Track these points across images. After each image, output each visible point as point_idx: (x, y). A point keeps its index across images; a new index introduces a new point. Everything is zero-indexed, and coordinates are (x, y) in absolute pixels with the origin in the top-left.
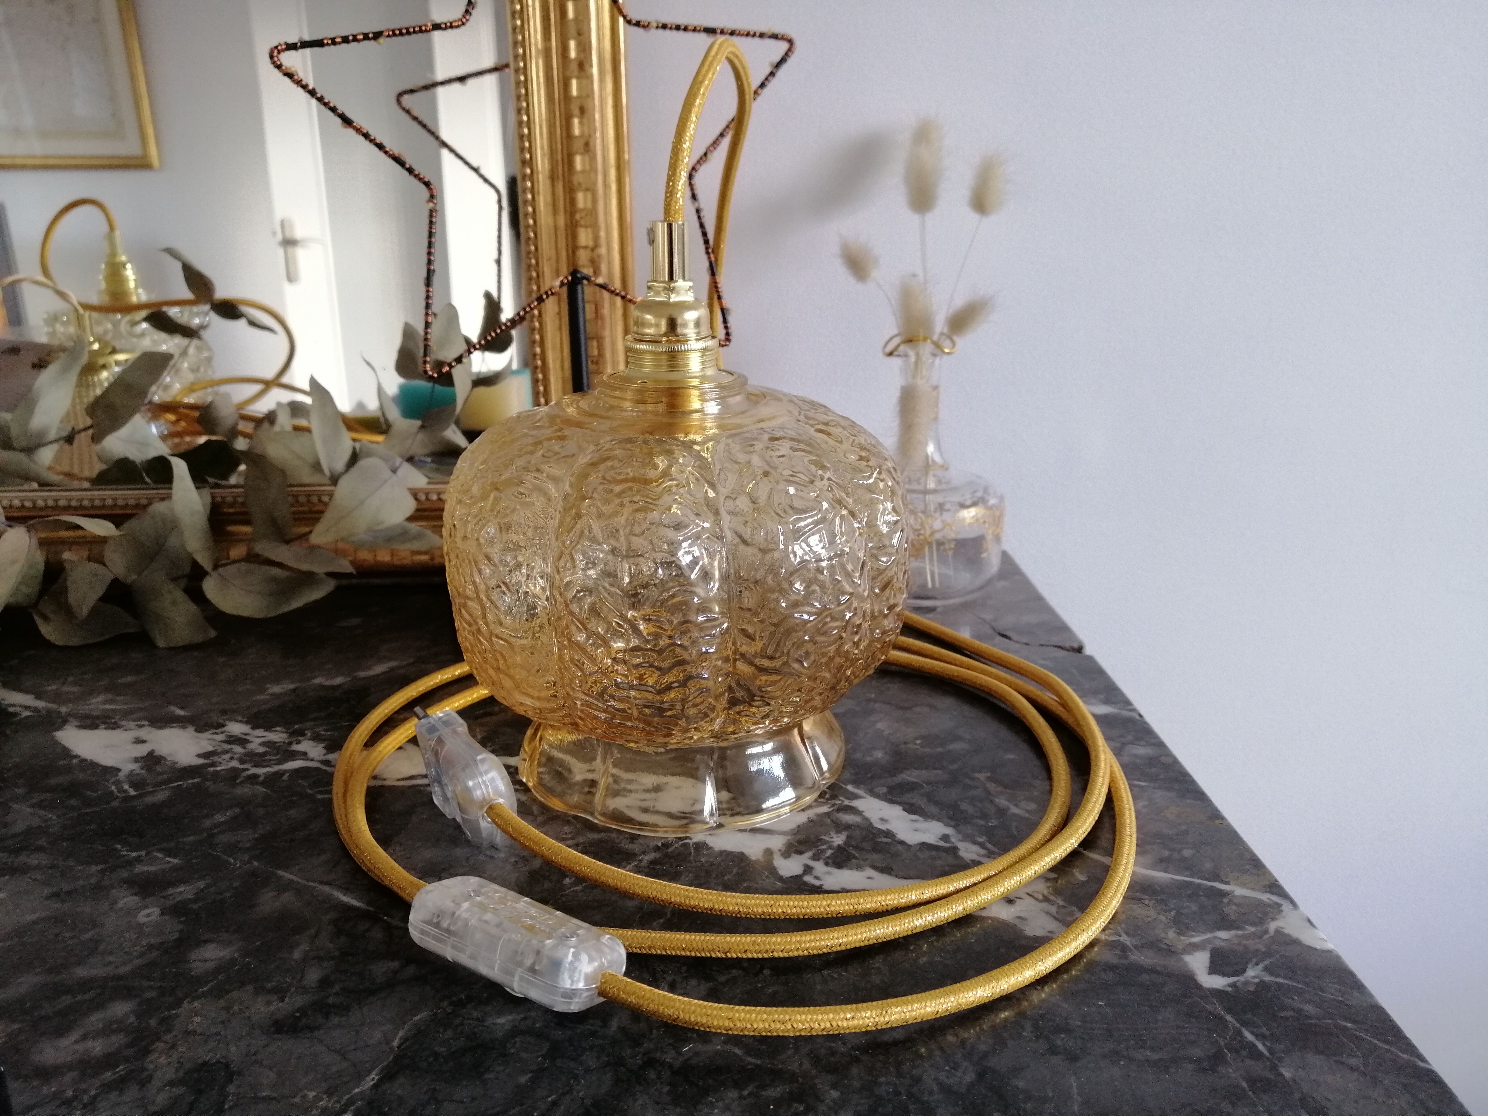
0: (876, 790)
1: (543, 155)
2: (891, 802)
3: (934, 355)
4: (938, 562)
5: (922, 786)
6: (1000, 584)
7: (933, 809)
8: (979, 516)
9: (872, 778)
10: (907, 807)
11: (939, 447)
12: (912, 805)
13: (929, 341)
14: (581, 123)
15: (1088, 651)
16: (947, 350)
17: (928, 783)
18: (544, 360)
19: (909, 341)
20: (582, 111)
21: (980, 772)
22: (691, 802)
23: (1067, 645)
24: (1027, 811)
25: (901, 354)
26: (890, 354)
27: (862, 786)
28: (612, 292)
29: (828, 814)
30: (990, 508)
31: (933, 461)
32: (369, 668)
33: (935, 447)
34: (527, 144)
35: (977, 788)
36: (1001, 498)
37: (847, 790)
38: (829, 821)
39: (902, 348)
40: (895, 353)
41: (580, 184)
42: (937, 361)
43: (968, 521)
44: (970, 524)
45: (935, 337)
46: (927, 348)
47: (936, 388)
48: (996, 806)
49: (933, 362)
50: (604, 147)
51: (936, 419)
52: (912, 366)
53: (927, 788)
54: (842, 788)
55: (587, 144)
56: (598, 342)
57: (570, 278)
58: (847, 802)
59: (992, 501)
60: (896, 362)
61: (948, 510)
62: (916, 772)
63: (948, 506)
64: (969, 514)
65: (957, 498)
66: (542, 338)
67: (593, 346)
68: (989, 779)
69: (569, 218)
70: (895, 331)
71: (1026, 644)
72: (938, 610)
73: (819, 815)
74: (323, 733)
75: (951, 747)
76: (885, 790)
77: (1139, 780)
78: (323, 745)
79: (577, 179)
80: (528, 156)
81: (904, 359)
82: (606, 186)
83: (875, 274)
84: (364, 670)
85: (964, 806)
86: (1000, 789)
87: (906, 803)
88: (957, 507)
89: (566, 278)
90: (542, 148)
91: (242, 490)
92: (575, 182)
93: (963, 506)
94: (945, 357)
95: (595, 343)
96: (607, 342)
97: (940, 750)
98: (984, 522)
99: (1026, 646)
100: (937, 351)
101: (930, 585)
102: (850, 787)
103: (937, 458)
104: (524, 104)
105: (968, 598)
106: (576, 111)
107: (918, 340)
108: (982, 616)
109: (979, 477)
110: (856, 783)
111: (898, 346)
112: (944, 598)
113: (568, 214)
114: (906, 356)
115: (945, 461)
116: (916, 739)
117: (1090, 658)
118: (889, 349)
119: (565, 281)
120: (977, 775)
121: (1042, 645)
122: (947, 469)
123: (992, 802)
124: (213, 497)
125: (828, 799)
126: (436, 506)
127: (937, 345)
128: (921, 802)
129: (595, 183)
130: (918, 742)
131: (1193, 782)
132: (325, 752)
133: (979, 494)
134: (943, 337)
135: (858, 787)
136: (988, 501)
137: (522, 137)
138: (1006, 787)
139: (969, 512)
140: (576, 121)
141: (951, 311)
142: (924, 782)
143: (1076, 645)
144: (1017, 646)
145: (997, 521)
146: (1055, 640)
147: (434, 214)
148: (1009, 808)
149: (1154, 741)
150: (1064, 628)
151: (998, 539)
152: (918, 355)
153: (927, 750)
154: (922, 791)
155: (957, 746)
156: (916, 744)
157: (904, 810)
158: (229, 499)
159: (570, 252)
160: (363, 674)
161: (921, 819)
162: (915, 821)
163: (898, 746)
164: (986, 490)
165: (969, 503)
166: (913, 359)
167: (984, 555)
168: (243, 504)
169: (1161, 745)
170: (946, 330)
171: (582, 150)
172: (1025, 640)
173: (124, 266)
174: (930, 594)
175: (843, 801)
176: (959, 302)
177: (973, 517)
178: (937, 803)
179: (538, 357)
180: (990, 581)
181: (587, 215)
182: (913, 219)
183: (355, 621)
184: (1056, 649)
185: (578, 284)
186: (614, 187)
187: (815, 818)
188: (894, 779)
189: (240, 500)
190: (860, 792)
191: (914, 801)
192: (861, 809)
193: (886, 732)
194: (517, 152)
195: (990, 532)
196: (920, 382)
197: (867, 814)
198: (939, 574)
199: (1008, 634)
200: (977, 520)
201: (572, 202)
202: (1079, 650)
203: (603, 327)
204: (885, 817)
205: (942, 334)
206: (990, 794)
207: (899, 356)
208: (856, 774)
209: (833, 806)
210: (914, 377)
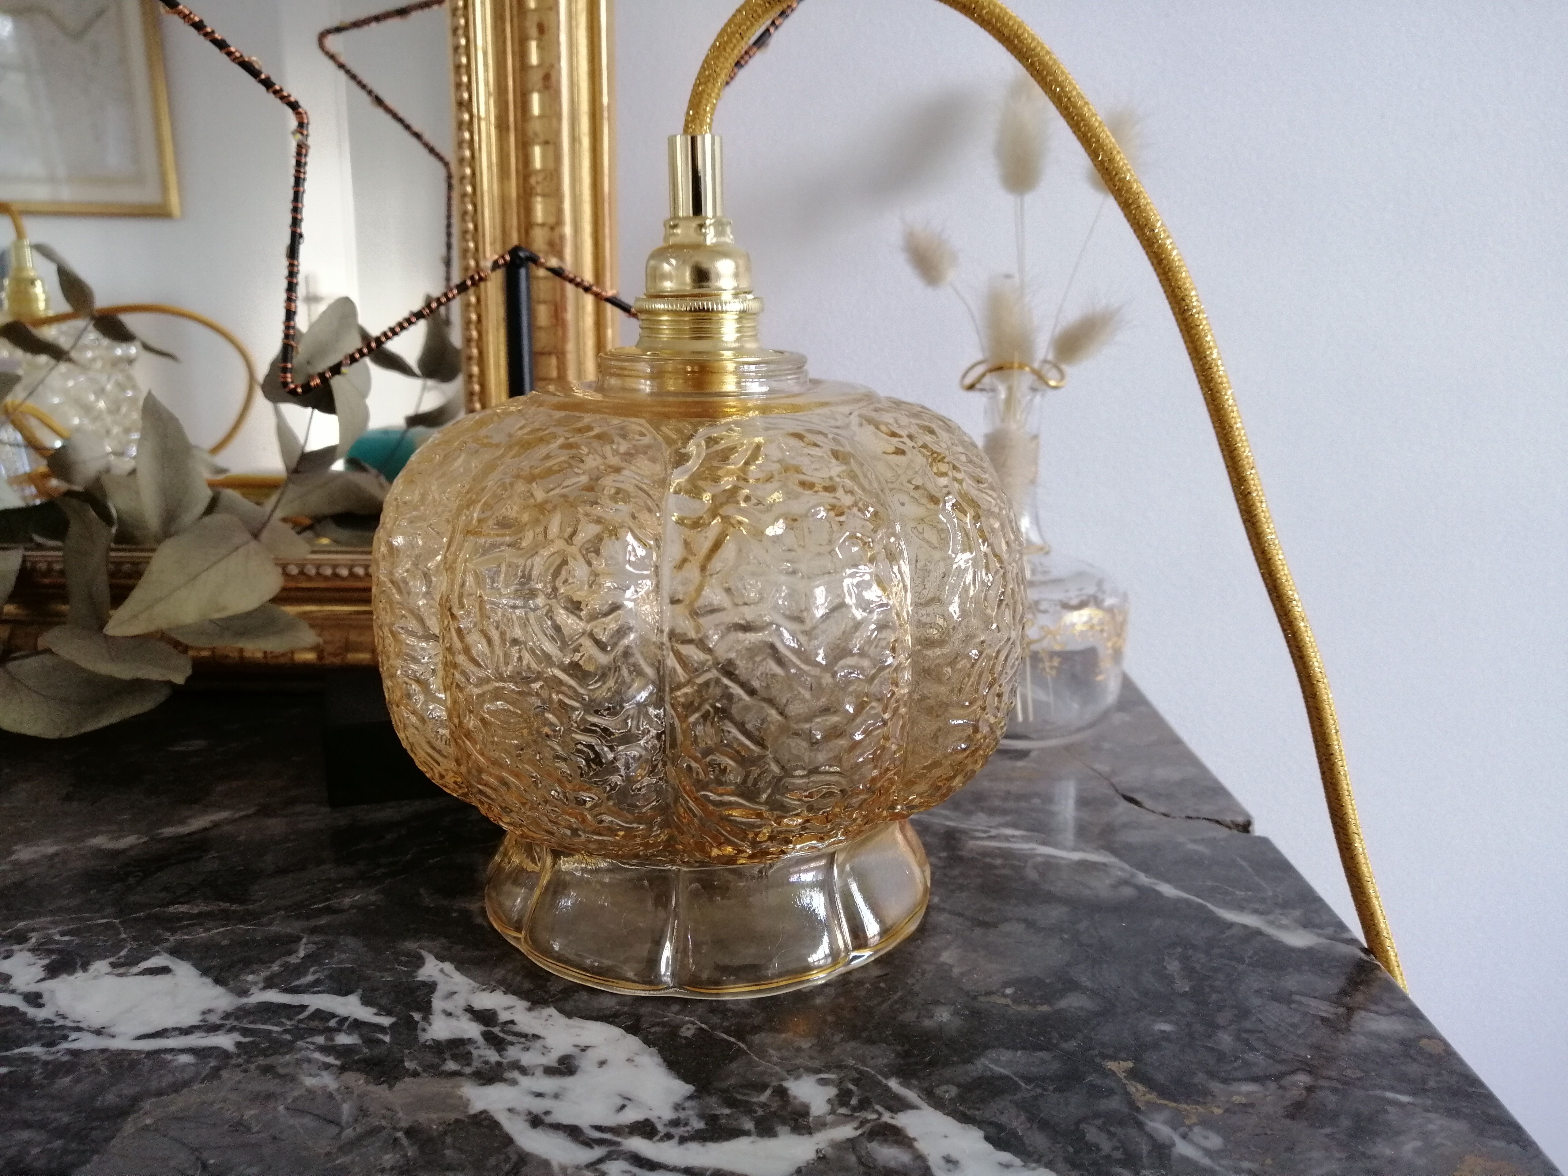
0: (939, 1091)
1: (488, 94)
2: (965, 1119)
3: (1034, 390)
4: (1033, 683)
5: (1017, 1088)
6: (1119, 718)
7: (1039, 1140)
8: (1095, 621)
9: (931, 1064)
10: (992, 1130)
11: (1036, 520)
12: (1000, 1127)
13: (1027, 369)
14: (540, 47)
15: (1259, 829)
16: (1053, 383)
17: (1028, 1080)
18: (483, 386)
19: (998, 369)
20: (541, 29)
21: (1114, 1058)
22: (620, 1102)
23: (1228, 818)
24: (1208, 1152)
25: (987, 387)
26: (971, 387)
27: (914, 1082)
28: (578, 285)
29: (851, 1144)
30: (1110, 610)
31: (1028, 541)
32: (182, 822)
33: (1031, 523)
34: (465, 79)
35: (1111, 1092)
36: (1125, 597)
37: (888, 1089)
38: (853, 1158)
39: (987, 380)
40: (978, 386)
41: (536, 134)
42: (1038, 399)
43: (1079, 628)
44: (1082, 632)
45: (1036, 365)
46: (1024, 380)
47: (1035, 437)
48: (1151, 1137)
49: (1032, 400)
50: (573, 84)
51: (1033, 482)
52: (1002, 406)
53: (1027, 1090)
54: (879, 1083)
55: (547, 77)
56: (558, 358)
57: (508, 258)
58: (887, 1117)
59: (1109, 602)
60: (978, 399)
61: (1045, 612)
62: (1006, 1055)
63: (1044, 606)
64: (1079, 618)
65: (1058, 595)
66: (481, 353)
67: (549, 365)
68: (1133, 1074)
69: (521, 181)
70: (979, 357)
71: (1166, 815)
72: (1033, 754)
73: (837, 1146)
74: (57, 937)
75: (1063, 1004)
76: (953, 1091)
77: (1393, 1089)
78: (46, 962)
79: (535, 126)
80: (466, 96)
81: (991, 394)
82: (575, 139)
83: (951, 275)
84: (170, 823)
85: (1092, 1134)
86: (1152, 1097)
87: (991, 1123)
88: (1058, 608)
89: (503, 257)
90: (487, 84)
91: (60, 553)
92: (530, 133)
93: (1067, 607)
94: (1050, 394)
95: (554, 361)
96: (571, 357)
97: (1045, 1008)
98: (1102, 631)
99: (1164, 818)
100: (1038, 384)
101: (1020, 718)
102: (894, 1084)
103: (1035, 537)
104: (462, 22)
105: (1077, 738)
106: (533, 31)
107: (1011, 368)
108: (1097, 766)
109: (1091, 565)
110: (905, 1074)
111: (983, 375)
112: (1042, 738)
113: (521, 177)
114: (993, 390)
115: (1045, 541)
116: (1006, 985)
117: (1265, 842)
118: (968, 381)
119: (501, 262)
120: (1111, 1065)
121: (1188, 817)
122: (1047, 553)
123: (1140, 1125)
124: (24, 560)
125: (854, 1109)
126: (360, 585)
127: (1039, 376)
128: (1017, 1122)
129: (558, 133)
130: (1009, 991)
131: (1489, 1098)
132: (42, 975)
133: (1091, 590)
134: (1047, 367)
135: (907, 1086)
136: (1103, 601)
137: (458, 67)
138: (1163, 1092)
139: (1081, 615)
140: (533, 45)
141: (1058, 329)
142: (1023, 1077)
143: (1240, 820)
144: (1152, 817)
145: (1119, 631)
146: (1207, 809)
147: (304, 151)
148: (1173, 1144)
149: (1402, 1005)
150: (1217, 791)
151: (1117, 655)
152: (1010, 389)
153: (1024, 1008)
154: (1019, 1096)
155: (1072, 1002)
156: (1005, 996)
157: (987, 1138)
158: (43, 566)
159: (523, 231)
160: (168, 831)
161: (1017, 1161)
162: (1007, 1166)
163: (975, 998)
164: (1100, 583)
165: (1074, 602)
166: (1003, 395)
167: (1100, 678)
168: (62, 573)
169: (1414, 1014)
170: (1050, 357)
171: (539, 85)
172: (1163, 809)
173: (32, 282)
174: (1019, 730)
175: (880, 1114)
176: (1072, 315)
177: (1085, 623)
178: (1044, 1125)
179: (475, 379)
180: (1105, 715)
181: (545, 179)
182: (1005, 200)
183: (199, 744)
184: (1213, 825)
185: (520, 266)
186: (586, 142)
187: (829, 1152)
188: (970, 1067)
189: (57, 567)
190: (911, 1095)
191: (1003, 1119)
192: (911, 1133)
193: (956, 971)
194: (452, 89)
195: (1110, 644)
196: (1013, 426)
197: (922, 1146)
198: (1035, 701)
199: (1138, 797)
200: (1092, 627)
201: (525, 159)
202: (1245, 827)
203: (564, 339)
204: (955, 1155)
205: (1045, 361)
206: (1138, 1110)
207: (982, 390)
208: (907, 1054)
209: (862, 1124)
210: (1003, 420)
